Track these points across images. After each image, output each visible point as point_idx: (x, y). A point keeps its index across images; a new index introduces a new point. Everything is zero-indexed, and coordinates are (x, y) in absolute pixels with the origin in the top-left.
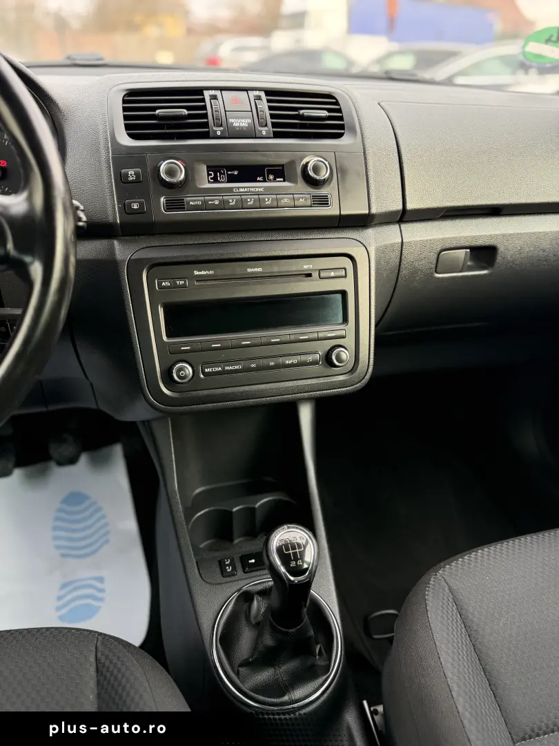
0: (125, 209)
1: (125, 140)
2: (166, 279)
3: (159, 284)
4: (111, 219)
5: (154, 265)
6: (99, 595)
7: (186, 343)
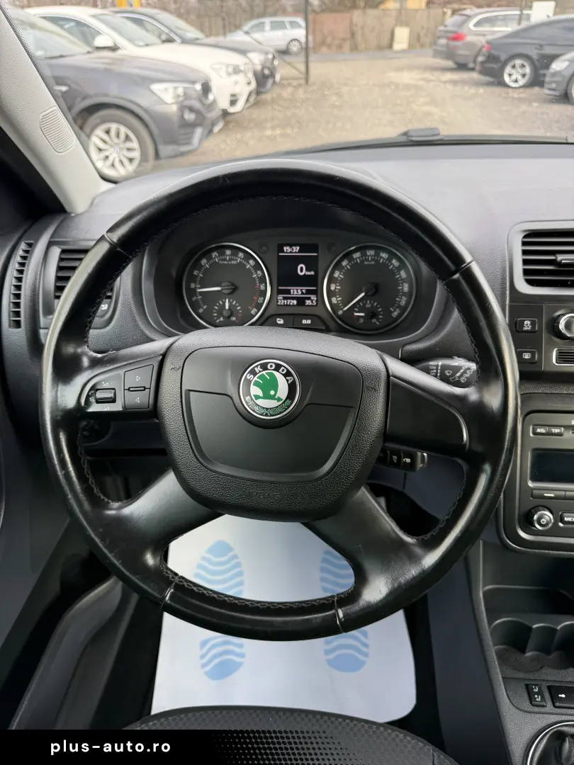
1: (523, 287)
2: (541, 426)
3: (534, 431)
6: (364, 649)
7: (549, 489)
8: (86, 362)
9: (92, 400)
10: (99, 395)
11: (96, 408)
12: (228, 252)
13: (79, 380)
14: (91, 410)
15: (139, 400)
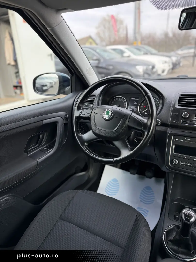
0: (172, 122)
1: (177, 106)
2: (177, 139)
3: (176, 140)
4: (168, 123)
5: (176, 135)
6: (146, 215)
7: (178, 155)
8: (82, 108)
9: (81, 114)
10: (83, 114)
11: (81, 116)
12: (120, 98)
13: (80, 111)
14: (80, 116)
15: (88, 115)
